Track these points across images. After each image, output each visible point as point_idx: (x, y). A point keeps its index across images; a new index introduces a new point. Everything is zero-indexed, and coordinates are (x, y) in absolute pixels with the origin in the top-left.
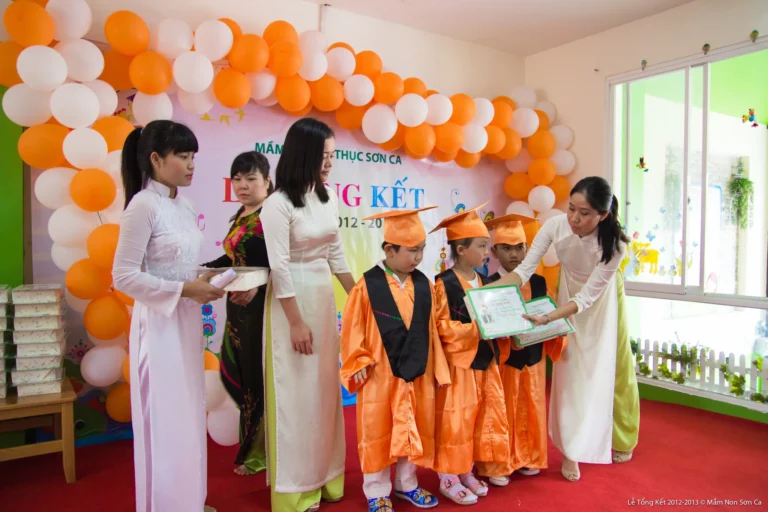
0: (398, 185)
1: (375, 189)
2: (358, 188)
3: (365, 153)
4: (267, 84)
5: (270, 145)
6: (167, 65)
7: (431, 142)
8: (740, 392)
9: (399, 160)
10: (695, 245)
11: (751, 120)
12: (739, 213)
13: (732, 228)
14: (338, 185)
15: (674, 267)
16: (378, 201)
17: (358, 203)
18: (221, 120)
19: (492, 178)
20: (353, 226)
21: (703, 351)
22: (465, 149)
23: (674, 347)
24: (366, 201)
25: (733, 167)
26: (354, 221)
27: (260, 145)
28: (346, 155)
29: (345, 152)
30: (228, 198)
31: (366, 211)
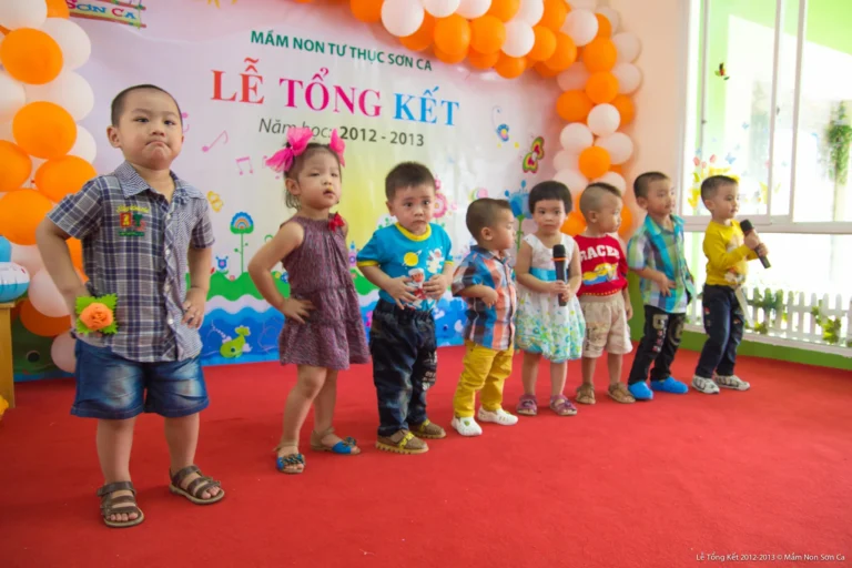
0: (427, 96)
1: (399, 97)
2: (378, 94)
3: (387, 55)
5: (270, 35)
7: (465, 37)
8: (834, 339)
9: (428, 66)
10: (784, 164)
12: (838, 167)
13: (829, 184)
14: (353, 89)
15: (757, 194)
16: (403, 112)
17: (377, 110)
19: (542, 98)
20: (372, 140)
21: (791, 294)
22: (506, 50)
23: (756, 291)
24: (389, 109)
25: (832, 112)
26: (372, 133)
27: (258, 34)
28: (364, 54)
29: (362, 51)
30: (217, 95)
31: (387, 123)
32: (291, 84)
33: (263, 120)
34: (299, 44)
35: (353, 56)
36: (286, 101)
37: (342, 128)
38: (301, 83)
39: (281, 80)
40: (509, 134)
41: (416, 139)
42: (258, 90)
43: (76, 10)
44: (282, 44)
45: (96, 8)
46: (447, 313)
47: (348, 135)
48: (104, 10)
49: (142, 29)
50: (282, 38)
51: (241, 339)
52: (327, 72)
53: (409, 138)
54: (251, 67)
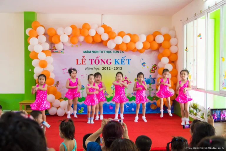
0: (123, 58)
2: (111, 60)
3: (112, 51)
4: (82, 38)
5: (87, 51)
6: (59, 36)
9: (123, 52)
11: (200, 36)
14: (105, 59)
16: (117, 63)
17: (111, 63)
18: (76, 46)
20: (109, 69)
24: (113, 62)
27: (85, 51)
28: (107, 52)
30: (77, 64)
31: (113, 66)
32: (92, 60)
33: (86, 68)
34: (93, 52)
35: (105, 53)
36: (90, 63)
37: (103, 67)
38: (94, 59)
39: (90, 60)
40: (146, 65)
41: (120, 68)
42: (85, 62)
44: (90, 53)
46: (129, 106)
47: (104, 69)
48: (57, 51)
49: (64, 54)
50: (90, 51)
51: (82, 110)
52: (99, 56)
53: (118, 68)
54: (84, 58)
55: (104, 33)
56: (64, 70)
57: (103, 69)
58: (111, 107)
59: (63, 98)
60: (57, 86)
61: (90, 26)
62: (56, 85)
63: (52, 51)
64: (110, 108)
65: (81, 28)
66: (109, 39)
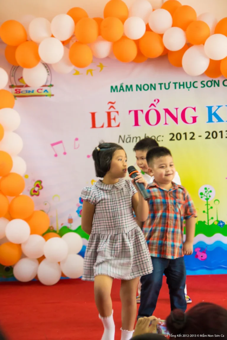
2: (194, 109)
3: (199, 83)
4: (104, 48)
5: (122, 86)
6: (35, 46)
14: (177, 109)
16: (214, 118)
17: (194, 119)
18: (87, 73)
20: (191, 139)
24: (202, 115)
26: (192, 135)
27: (114, 87)
28: (183, 85)
29: (182, 84)
30: (94, 126)
31: (203, 126)
32: (136, 112)
33: (120, 136)
34: (139, 88)
35: (175, 88)
36: (133, 123)
37: (170, 134)
38: (142, 111)
41: (225, 134)
42: (116, 119)
43: (21, 94)
44: (129, 90)
45: (29, 92)
47: (175, 138)
48: (33, 92)
49: (52, 97)
50: (129, 87)
52: (159, 101)
53: (219, 134)
54: (112, 107)
55: (173, 26)
56: (55, 147)
57: (171, 140)
58: (200, 254)
59: (55, 228)
60: (38, 195)
61: (129, 7)
62: (35, 193)
63: (17, 92)
64: (197, 256)
65: (102, 16)
66: (188, 45)
